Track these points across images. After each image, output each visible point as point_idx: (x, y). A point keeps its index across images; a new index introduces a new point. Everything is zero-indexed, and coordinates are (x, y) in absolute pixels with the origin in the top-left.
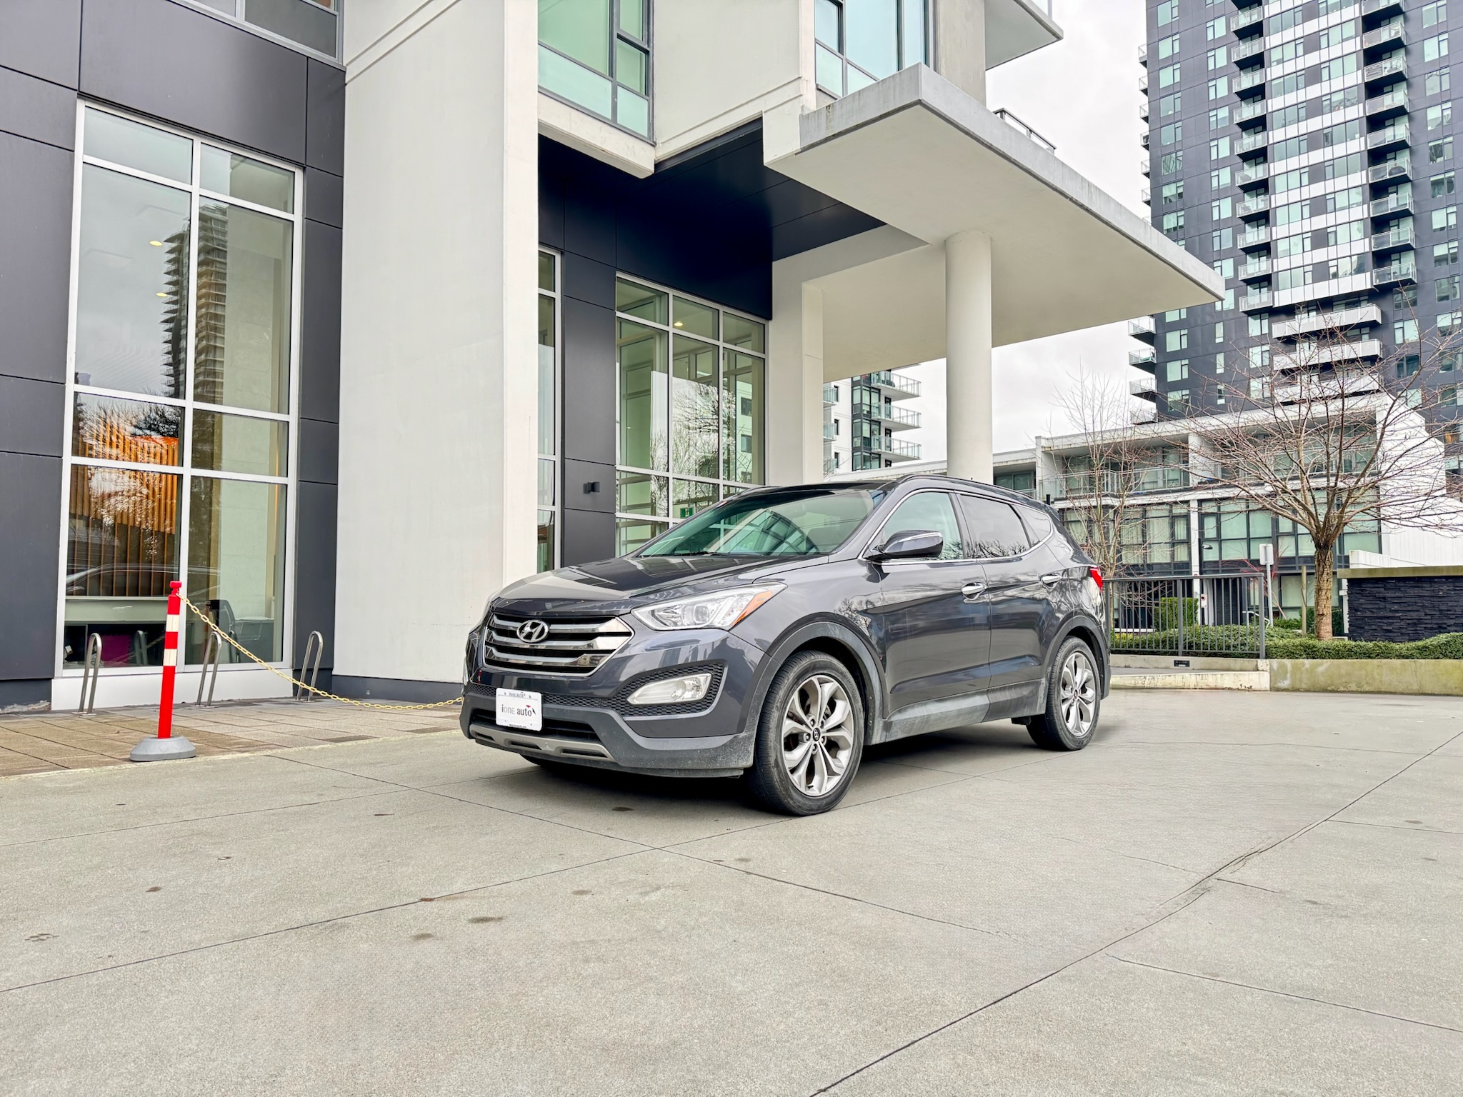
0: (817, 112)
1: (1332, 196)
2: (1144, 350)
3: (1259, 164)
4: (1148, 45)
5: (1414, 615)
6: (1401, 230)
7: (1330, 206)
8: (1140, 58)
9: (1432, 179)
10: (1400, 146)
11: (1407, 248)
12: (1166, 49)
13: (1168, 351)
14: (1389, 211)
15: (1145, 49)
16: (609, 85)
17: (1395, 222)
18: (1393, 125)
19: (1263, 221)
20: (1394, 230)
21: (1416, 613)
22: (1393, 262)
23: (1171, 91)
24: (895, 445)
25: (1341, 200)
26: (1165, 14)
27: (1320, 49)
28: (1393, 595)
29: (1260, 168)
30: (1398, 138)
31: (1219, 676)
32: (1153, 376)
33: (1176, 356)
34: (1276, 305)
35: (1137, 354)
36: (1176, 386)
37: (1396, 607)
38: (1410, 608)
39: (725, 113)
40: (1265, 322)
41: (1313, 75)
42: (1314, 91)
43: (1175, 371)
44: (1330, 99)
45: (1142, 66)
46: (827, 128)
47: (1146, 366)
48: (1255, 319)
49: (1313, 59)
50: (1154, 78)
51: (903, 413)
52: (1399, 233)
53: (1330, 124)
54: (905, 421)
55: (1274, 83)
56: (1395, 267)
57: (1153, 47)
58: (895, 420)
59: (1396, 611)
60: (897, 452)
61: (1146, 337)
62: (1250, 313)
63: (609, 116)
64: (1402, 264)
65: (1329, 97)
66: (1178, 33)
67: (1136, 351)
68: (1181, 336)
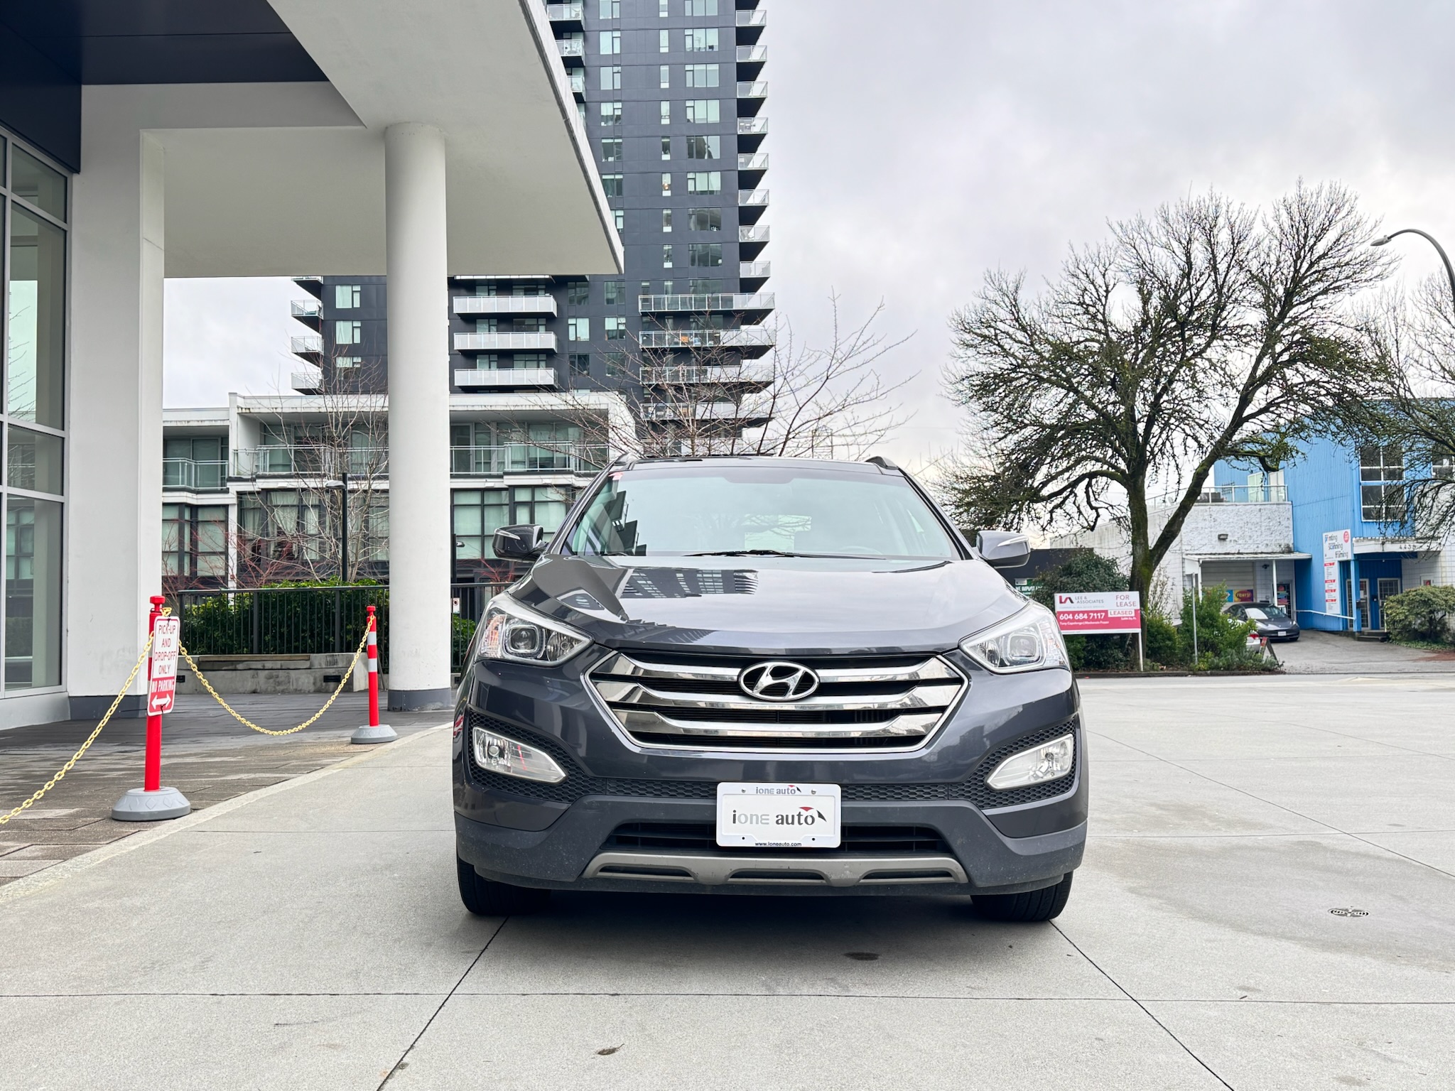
2: (309, 301)
13: (337, 307)
32: (319, 335)
33: (347, 315)
35: (301, 305)
36: (346, 351)
43: (346, 333)
47: (311, 321)
61: (313, 287)
67: (300, 301)
68: (353, 292)
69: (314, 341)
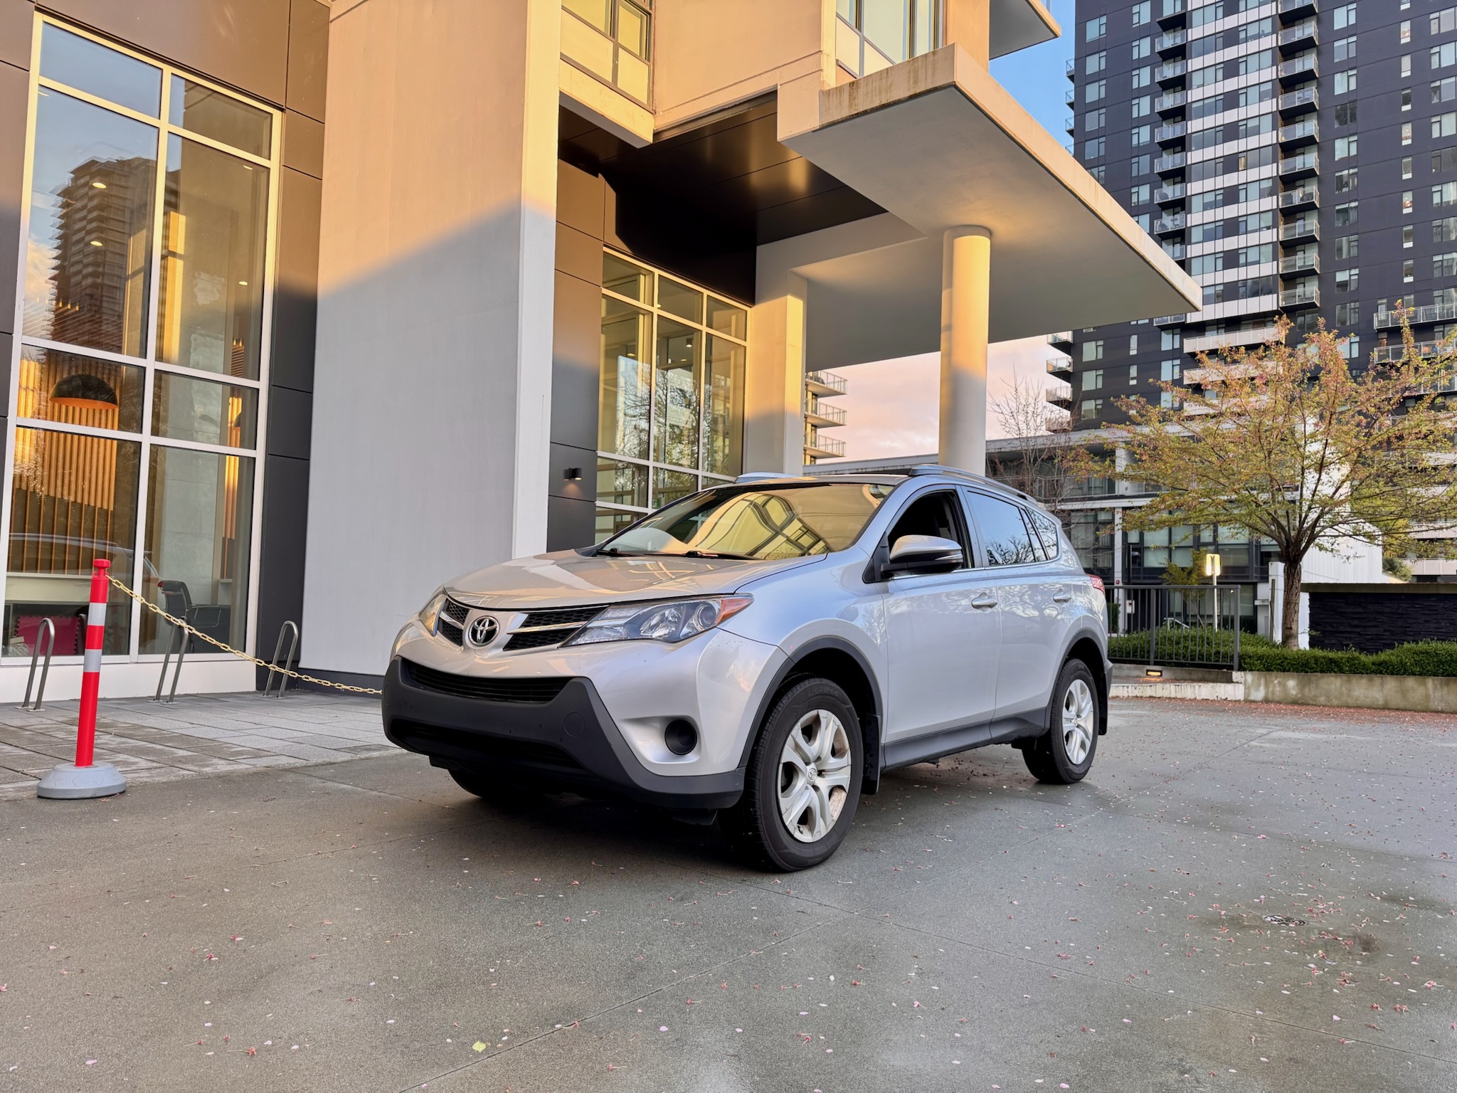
0: (839, 90)
1: (1245, 218)
2: (1062, 358)
3: (1177, 183)
4: (1075, 60)
5: (1374, 630)
6: (1306, 255)
7: (1242, 228)
8: (1068, 73)
9: (1337, 208)
10: (1309, 174)
11: (1312, 273)
12: (1094, 64)
13: (1084, 360)
14: (1297, 237)
15: (1072, 63)
16: (609, 46)
17: (1301, 247)
18: (1304, 154)
19: (1179, 239)
20: (1300, 255)
21: (1375, 629)
22: (1298, 286)
23: (1096, 106)
24: (821, 442)
25: (1253, 223)
26: (1094, 30)
27: (1238, 75)
28: (1353, 610)
29: (1178, 187)
30: (1308, 166)
31: (1197, 687)
32: (1069, 385)
33: (1092, 366)
34: (1188, 321)
35: (1054, 363)
36: (1091, 395)
37: (1356, 622)
38: (1370, 624)
39: (735, 84)
40: (1177, 338)
41: (1231, 100)
42: (1231, 116)
43: (1091, 381)
44: (1246, 125)
45: (1069, 80)
46: (850, 106)
47: (1062, 374)
48: (1168, 334)
49: (1231, 84)
50: (1080, 92)
51: (830, 410)
52: (1304, 258)
53: (1245, 149)
54: (830, 418)
55: (1194, 105)
56: (1299, 290)
57: (1080, 60)
58: (821, 417)
59: (1357, 626)
60: (822, 448)
61: (1062, 346)
62: (1165, 328)
63: (609, 78)
64: (1307, 289)
65: (1245, 122)
66: (1104, 50)
67: (1053, 360)
68: (1097, 346)
69: (1064, 390)
